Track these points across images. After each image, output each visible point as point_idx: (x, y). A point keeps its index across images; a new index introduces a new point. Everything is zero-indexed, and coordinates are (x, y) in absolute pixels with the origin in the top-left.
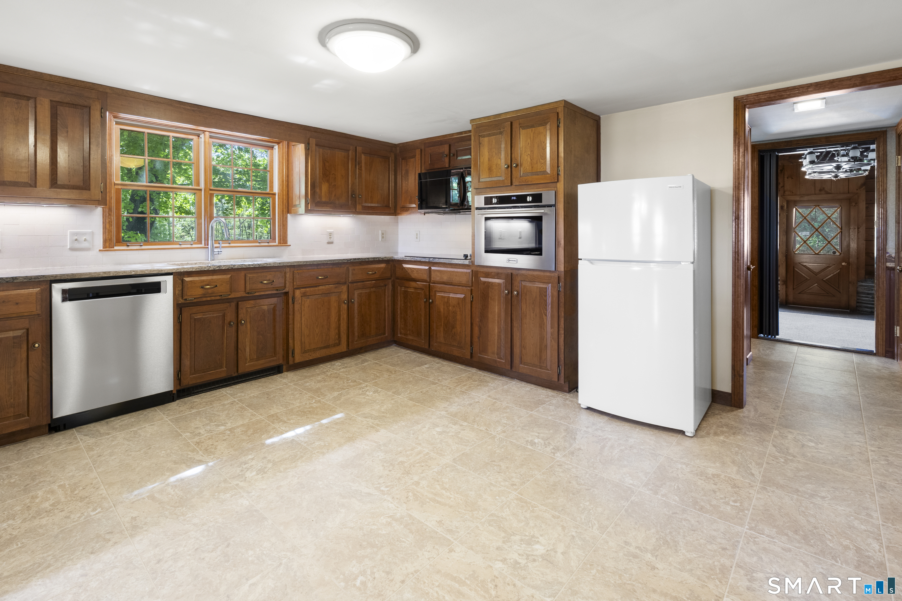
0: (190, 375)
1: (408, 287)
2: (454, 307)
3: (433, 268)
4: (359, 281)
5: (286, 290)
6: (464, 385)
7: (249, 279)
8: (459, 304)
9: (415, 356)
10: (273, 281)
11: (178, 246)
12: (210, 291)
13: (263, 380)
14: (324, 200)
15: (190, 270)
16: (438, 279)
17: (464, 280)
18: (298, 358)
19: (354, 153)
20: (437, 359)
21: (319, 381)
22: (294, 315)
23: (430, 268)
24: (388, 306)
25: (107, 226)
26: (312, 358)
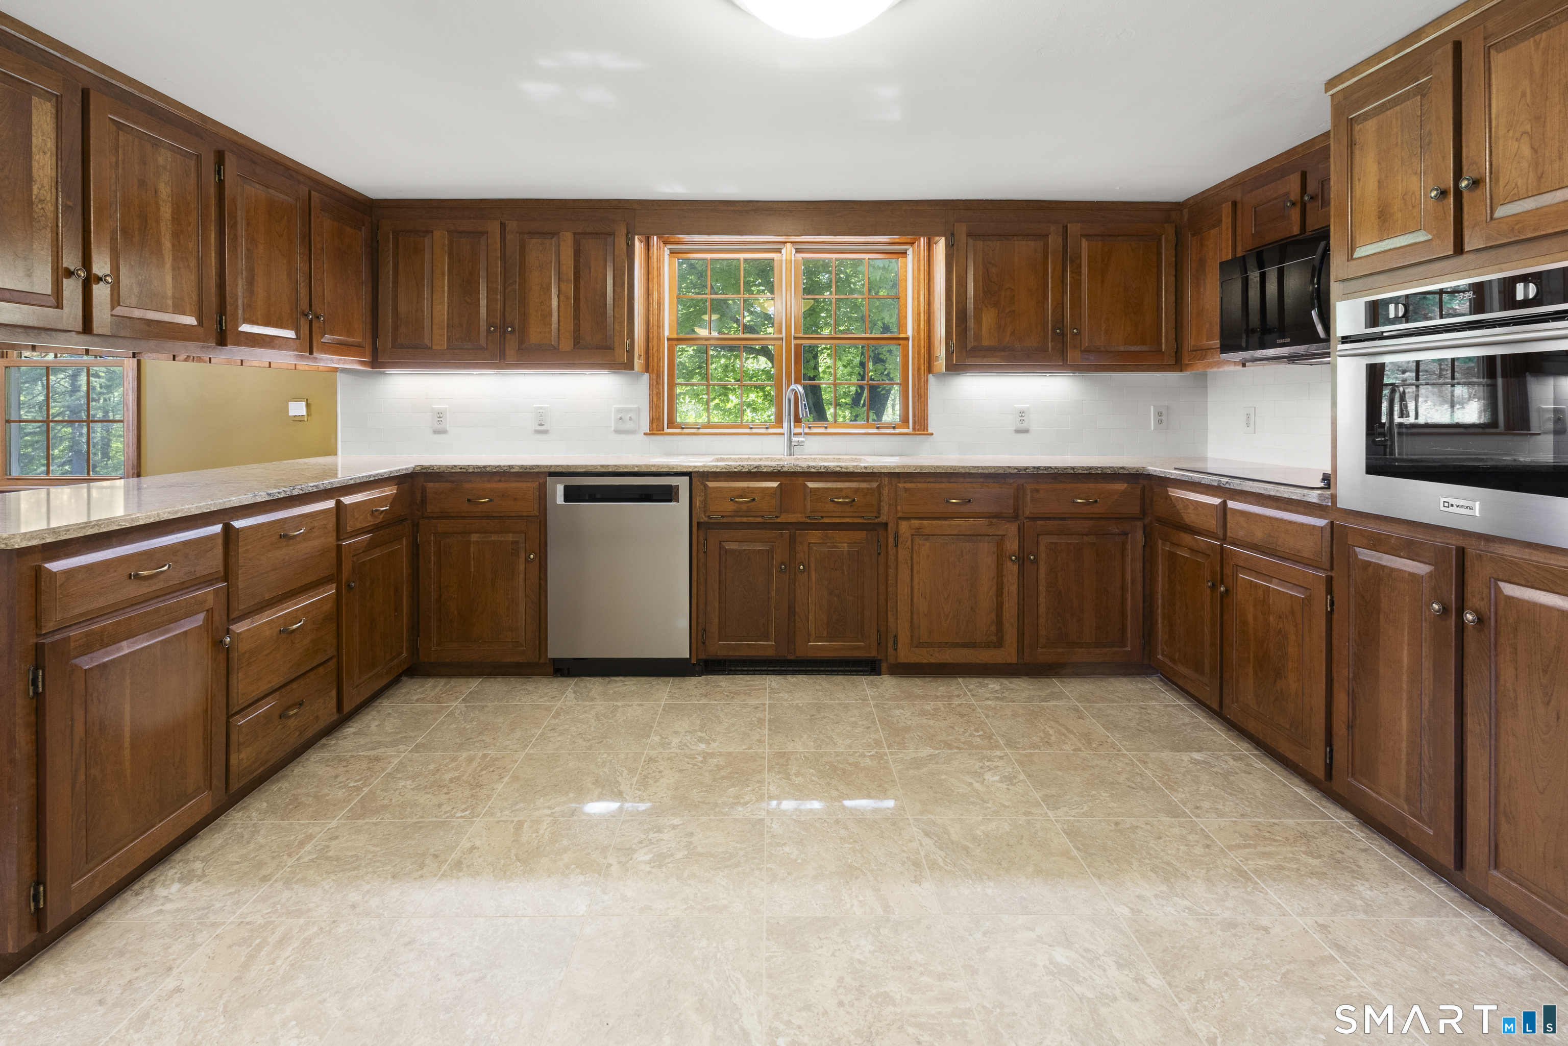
0: (719, 640)
1: (1178, 545)
2: (1280, 617)
3: (1231, 504)
4: (1051, 515)
5: (883, 519)
6: (1264, 855)
7: (811, 492)
8: (1293, 612)
9: (1187, 720)
10: (854, 500)
11: (747, 431)
12: (744, 507)
13: (840, 679)
14: (986, 343)
15: (713, 470)
16: (1241, 534)
17: (1308, 546)
18: (905, 655)
19: (1060, 240)
20: (1246, 745)
21: (923, 713)
22: (897, 568)
23: (1224, 504)
24: (1133, 582)
25: (655, 400)
26: (934, 661)
